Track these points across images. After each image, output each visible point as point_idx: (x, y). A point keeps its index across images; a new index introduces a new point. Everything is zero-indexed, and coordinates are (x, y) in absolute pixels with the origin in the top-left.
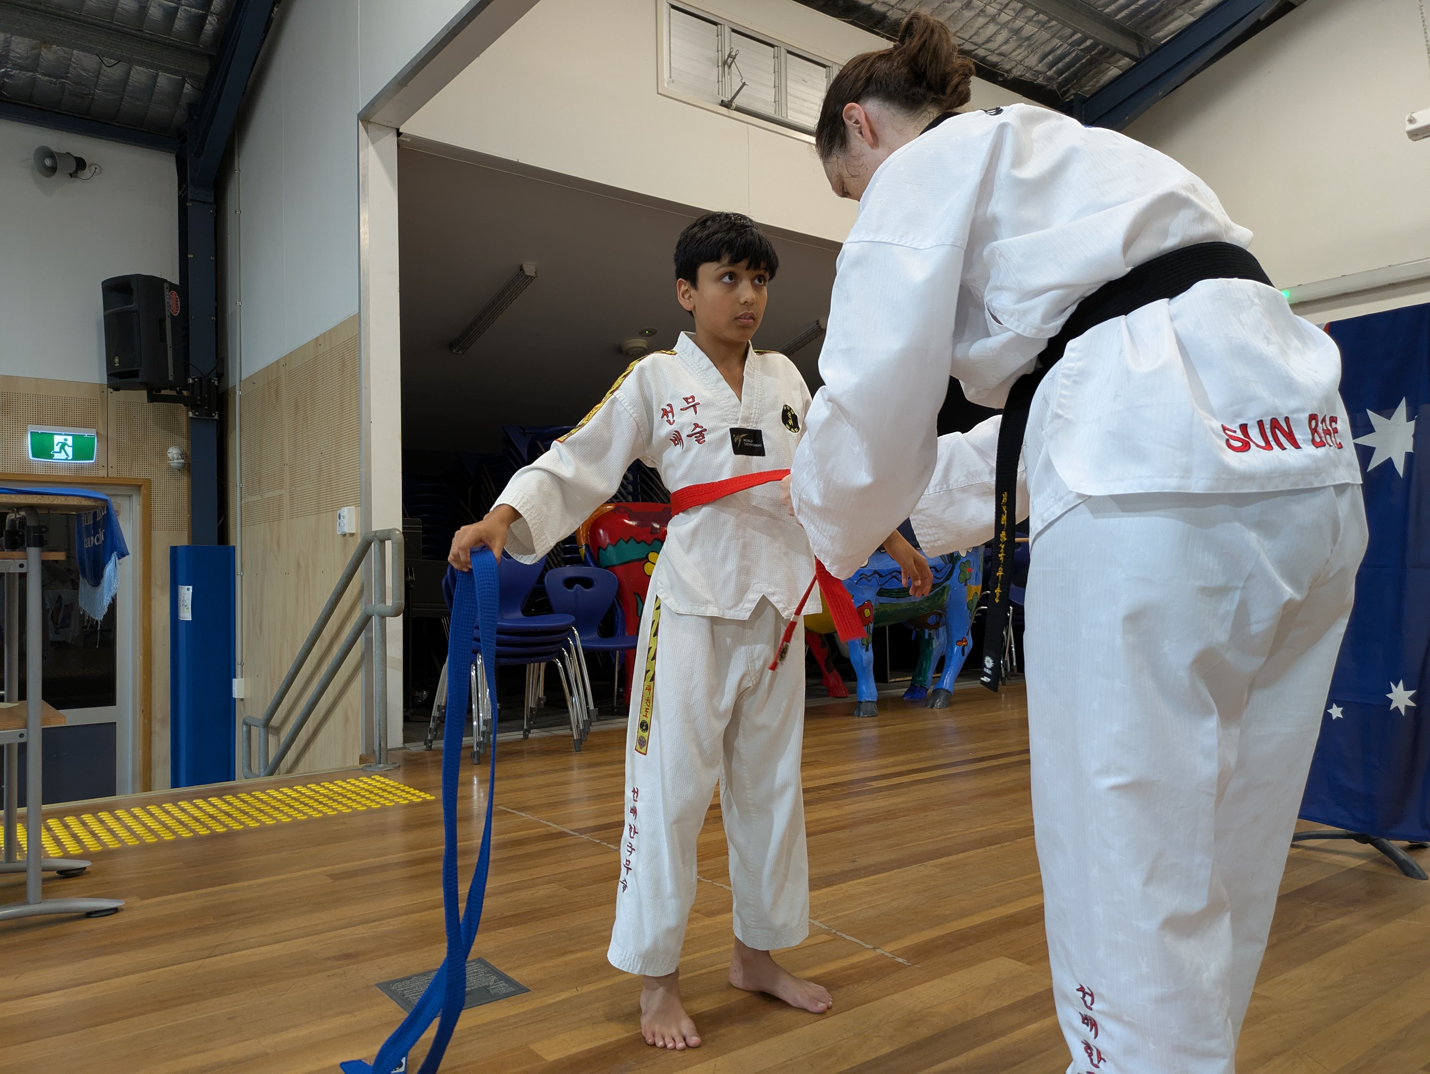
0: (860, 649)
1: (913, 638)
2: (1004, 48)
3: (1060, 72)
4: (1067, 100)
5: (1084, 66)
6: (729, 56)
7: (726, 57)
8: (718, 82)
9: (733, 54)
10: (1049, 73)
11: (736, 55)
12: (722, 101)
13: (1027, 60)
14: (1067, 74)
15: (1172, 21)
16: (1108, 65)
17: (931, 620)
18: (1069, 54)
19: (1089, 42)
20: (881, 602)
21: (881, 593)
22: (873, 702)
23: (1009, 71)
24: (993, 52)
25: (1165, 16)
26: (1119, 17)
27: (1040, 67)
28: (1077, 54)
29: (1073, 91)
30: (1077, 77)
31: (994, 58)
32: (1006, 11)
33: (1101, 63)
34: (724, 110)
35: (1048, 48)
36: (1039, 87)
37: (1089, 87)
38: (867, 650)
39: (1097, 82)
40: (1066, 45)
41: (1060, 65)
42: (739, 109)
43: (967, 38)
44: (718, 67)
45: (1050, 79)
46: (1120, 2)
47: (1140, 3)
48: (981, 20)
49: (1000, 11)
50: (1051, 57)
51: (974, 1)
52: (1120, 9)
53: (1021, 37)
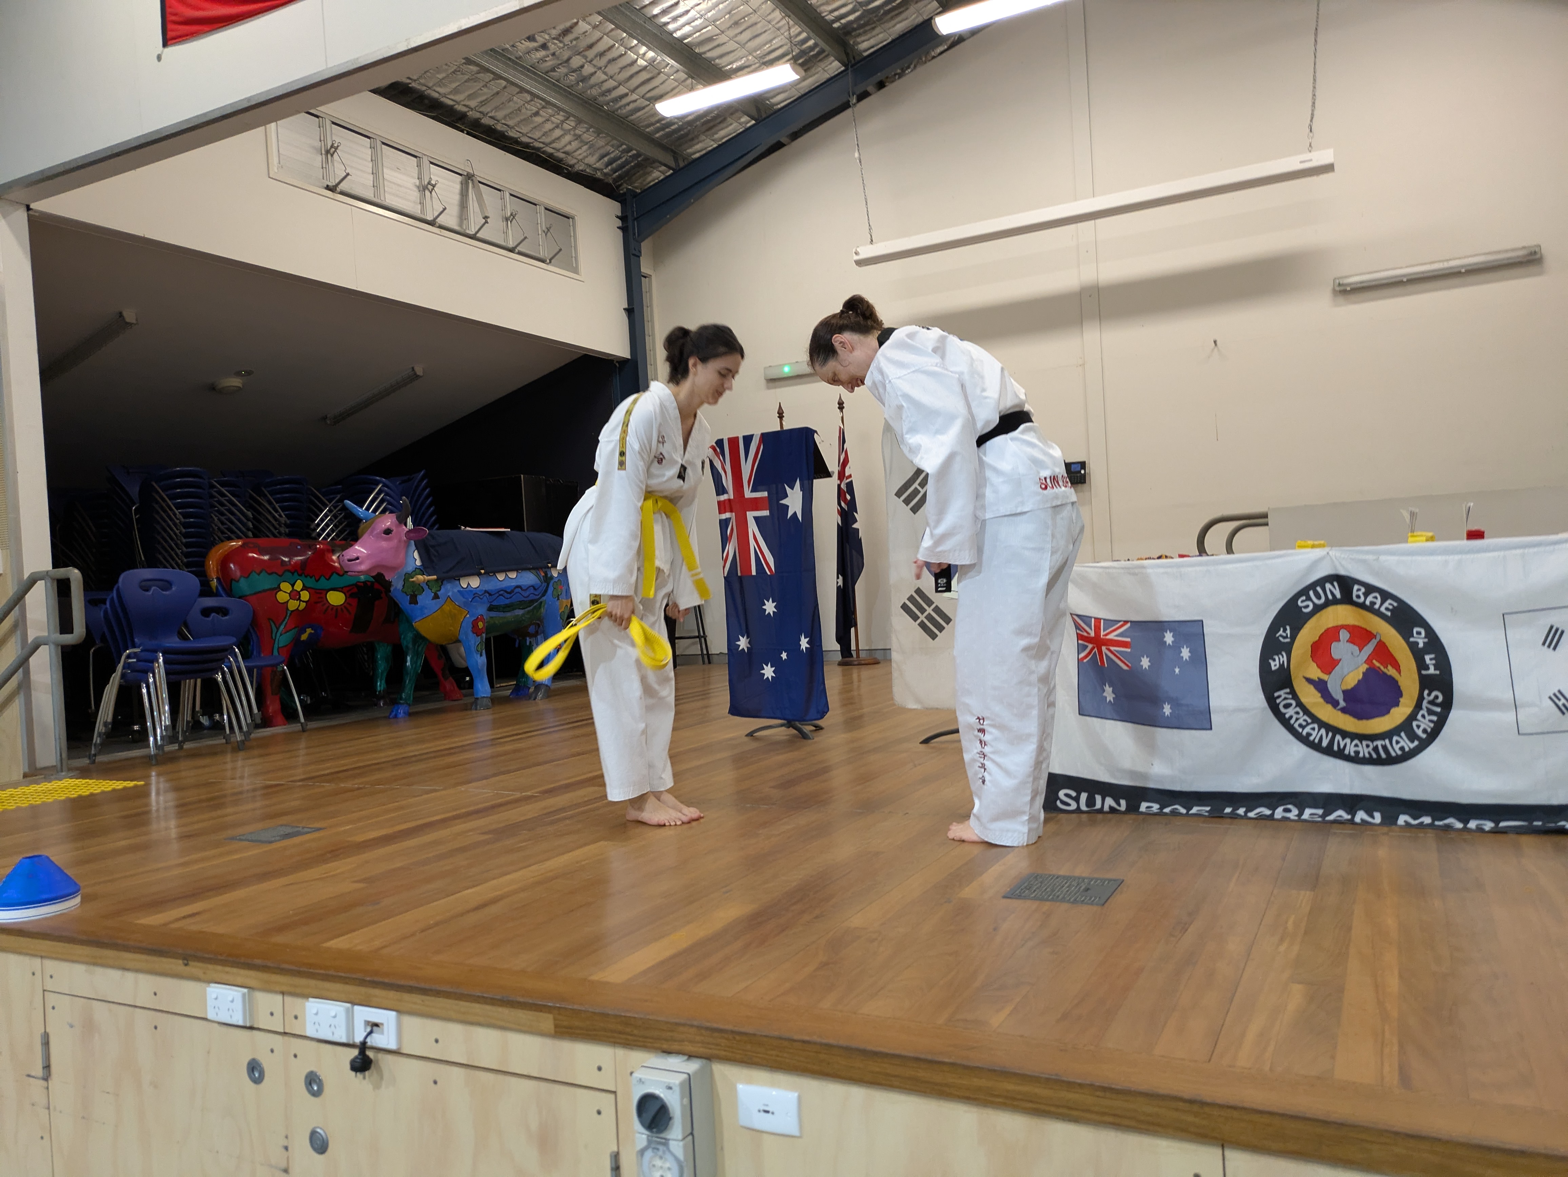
0: (475, 655)
1: (517, 645)
2: (568, 148)
3: (615, 171)
4: (621, 192)
5: (633, 168)
6: (332, 146)
7: (329, 147)
8: (322, 168)
9: (336, 145)
10: (605, 171)
11: (338, 146)
12: (328, 186)
13: (586, 159)
14: (620, 172)
15: (698, 143)
16: (652, 169)
17: (532, 629)
18: (620, 158)
19: (635, 152)
20: (491, 615)
21: (491, 609)
22: (487, 697)
23: (572, 166)
24: (558, 150)
25: (692, 139)
26: (657, 135)
27: (598, 165)
28: (626, 159)
29: (625, 185)
30: (628, 176)
31: (561, 155)
32: (567, 122)
33: (646, 167)
34: (329, 193)
35: (602, 151)
36: (599, 180)
37: (638, 185)
38: (481, 655)
39: (644, 180)
40: (617, 152)
41: (614, 165)
42: (342, 193)
43: (536, 137)
44: (321, 154)
45: (606, 174)
46: (658, 125)
47: (673, 127)
48: (549, 126)
49: (563, 122)
50: (606, 159)
51: (541, 112)
52: (658, 130)
53: (582, 141)
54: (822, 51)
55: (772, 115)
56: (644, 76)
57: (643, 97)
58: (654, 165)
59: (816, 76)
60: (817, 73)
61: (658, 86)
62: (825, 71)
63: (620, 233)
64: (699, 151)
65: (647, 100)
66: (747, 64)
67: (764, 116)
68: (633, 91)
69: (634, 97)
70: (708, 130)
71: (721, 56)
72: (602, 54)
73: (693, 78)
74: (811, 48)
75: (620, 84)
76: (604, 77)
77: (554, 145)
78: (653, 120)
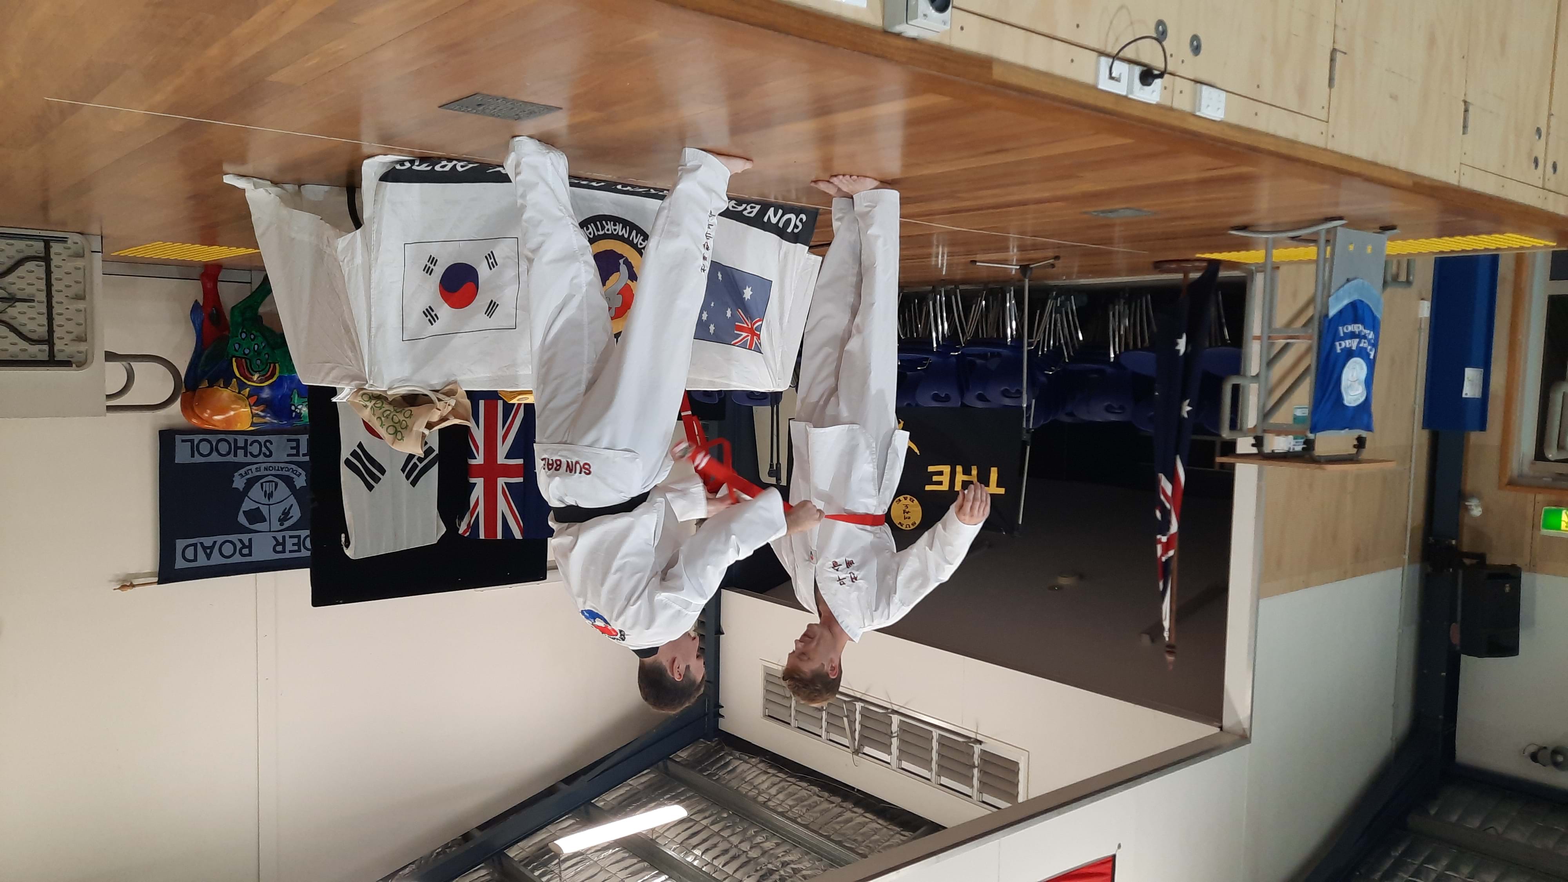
2: (764, 777)
3: (722, 758)
4: (716, 739)
5: (704, 761)
10: (732, 758)
13: (748, 767)
14: (718, 756)
16: (688, 759)
18: (718, 769)
19: (705, 774)
24: (774, 775)
25: (650, 786)
26: (683, 789)
27: (737, 763)
28: (712, 767)
29: (713, 745)
30: (709, 754)
31: (772, 771)
32: (766, 800)
33: (694, 761)
35: (733, 775)
36: (739, 749)
37: (701, 745)
39: (696, 749)
40: (720, 774)
41: (723, 762)
43: (794, 786)
45: (731, 755)
46: (682, 798)
47: (669, 796)
48: (781, 796)
49: (769, 800)
50: (731, 768)
51: (789, 808)
52: (681, 794)
53: (752, 784)
54: (526, 865)
55: (574, 809)
56: (695, 841)
57: (697, 822)
58: (687, 762)
59: (530, 844)
60: (529, 847)
61: (682, 832)
62: (522, 849)
63: (721, 702)
64: (643, 775)
65: (693, 820)
66: (599, 853)
67: (582, 807)
68: (706, 827)
69: (704, 822)
70: (636, 794)
71: (623, 859)
72: (734, 858)
73: (652, 839)
74: (535, 869)
75: (718, 833)
76: (732, 839)
77: (778, 779)
78: (687, 802)
